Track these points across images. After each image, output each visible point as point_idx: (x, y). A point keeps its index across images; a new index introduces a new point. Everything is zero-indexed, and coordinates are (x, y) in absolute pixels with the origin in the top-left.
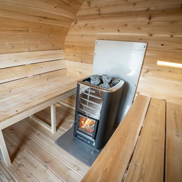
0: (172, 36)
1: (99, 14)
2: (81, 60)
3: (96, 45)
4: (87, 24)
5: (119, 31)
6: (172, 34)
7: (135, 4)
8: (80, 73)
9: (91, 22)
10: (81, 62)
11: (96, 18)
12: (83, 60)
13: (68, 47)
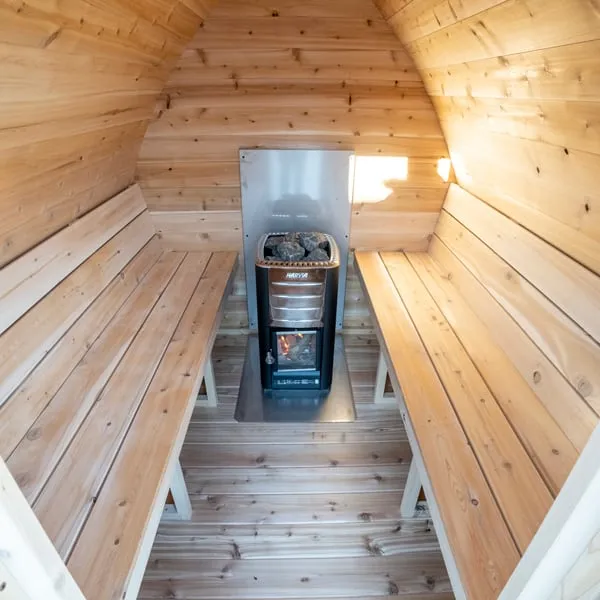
0: (392, 135)
1: (236, 85)
2: (204, 202)
3: (244, 162)
4: (204, 110)
5: (291, 126)
6: (391, 131)
7: (317, 70)
8: (205, 236)
9: (215, 105)
10: (205, 208)
11: (228, 95)
12: (208, 203)
13: (152, 174)
